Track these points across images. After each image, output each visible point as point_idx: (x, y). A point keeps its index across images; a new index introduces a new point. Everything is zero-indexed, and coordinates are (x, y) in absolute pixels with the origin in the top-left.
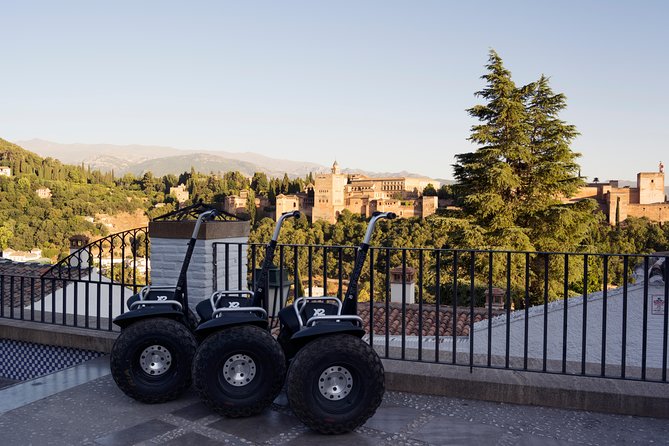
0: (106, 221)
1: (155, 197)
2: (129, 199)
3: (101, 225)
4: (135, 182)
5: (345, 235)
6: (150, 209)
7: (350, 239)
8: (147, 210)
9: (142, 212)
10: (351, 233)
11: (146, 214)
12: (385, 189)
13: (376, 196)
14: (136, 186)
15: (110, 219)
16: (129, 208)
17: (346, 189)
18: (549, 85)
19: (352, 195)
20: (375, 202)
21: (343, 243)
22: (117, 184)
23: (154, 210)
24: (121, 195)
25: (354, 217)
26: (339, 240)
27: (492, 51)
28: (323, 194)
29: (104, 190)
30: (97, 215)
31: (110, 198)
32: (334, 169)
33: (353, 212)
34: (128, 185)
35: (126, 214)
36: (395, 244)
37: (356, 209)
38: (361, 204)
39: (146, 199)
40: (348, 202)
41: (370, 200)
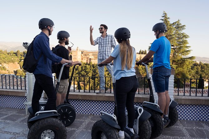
0: (6, 66)
1: (21, 58)
2: (13, 59)
3: (4, 67)
4: (14, 53)
5: (82, 69)
6: (20, 62)
7: (83, 70)
8: (18, 62)
9: (17, 63)
10: (84, 68)
11: (18, 63)
12: (93, 55)
13: (91, 57)
14: (14, 55)
15: (7, 65)
16: (13, 62)
17: (81, 55)
18: (180, 22)
19: (83, 57)
20: (90, 59)
21: (81, 71)
22: (8, 54)
23: (21, 62)
24: (10, 57)
25: (84, 64)
26: (80, 70)
27: (164, 12)
28: (74, 57)
29: (4, 56)
30: (3, 64)
31: (6, 59)
32: (77, 49)
33: (84, 62)
34: (12, 54)
35: (12, 63)
36: (97, 72)
37: (85, 61)
38: (86, 60)
39: (18, 59)
40: (82, 59)
41: (89, 58)
